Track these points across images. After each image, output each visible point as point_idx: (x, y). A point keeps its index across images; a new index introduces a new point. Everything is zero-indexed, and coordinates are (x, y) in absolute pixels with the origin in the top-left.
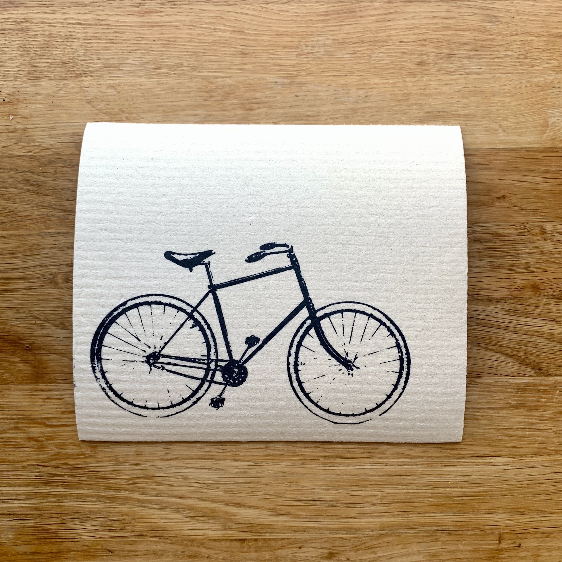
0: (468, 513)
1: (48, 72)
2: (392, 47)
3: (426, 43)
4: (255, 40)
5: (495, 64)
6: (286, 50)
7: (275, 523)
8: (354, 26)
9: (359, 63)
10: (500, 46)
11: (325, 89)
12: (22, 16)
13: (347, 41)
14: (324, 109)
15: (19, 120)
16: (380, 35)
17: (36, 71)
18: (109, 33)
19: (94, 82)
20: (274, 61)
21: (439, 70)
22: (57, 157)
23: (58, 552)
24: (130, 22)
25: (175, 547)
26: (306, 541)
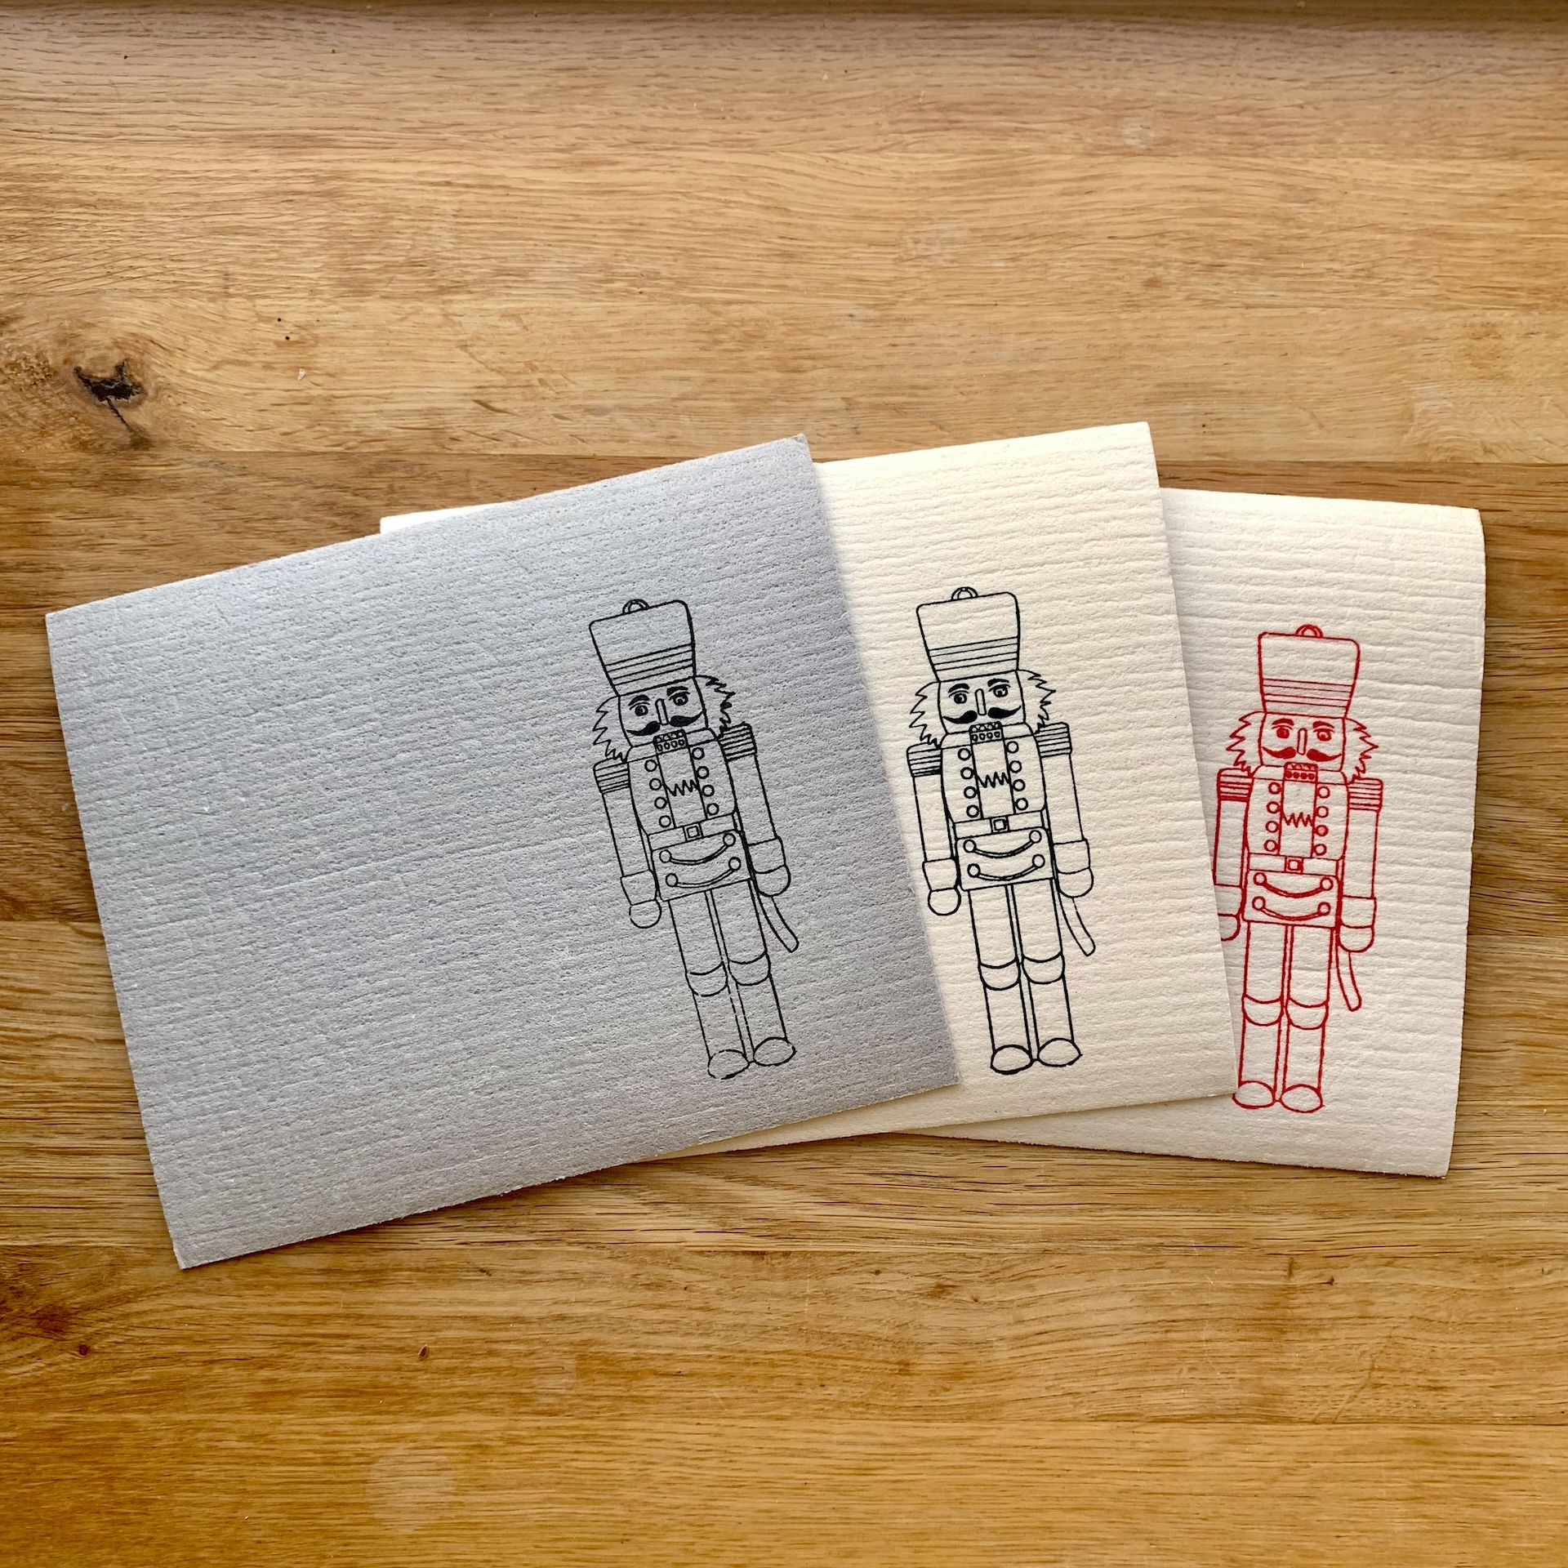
0: (1227, 1211)
1: (379, 281)
2: (1092, 248)
3: (1164, 241)
4: (811, 227)
5: (1307, 287)
6: (873, 249)
7: (825, 1219)
8: (1015, 202)
9: (1023, 281)
10: (1317, 250)
11: (951, 332)
12: (329, 167)
13: (1001, 233)
14: (948, 373)
15: (319, 380)
16: (1068, 222)
17: (355, 279)
18: (509, 204)
19: (473, 305)
20: (847, 272)
21: (1188, 298)
22: (395, 457)
23: (376, 1271)
24: (552, 183)
25: (620, 1265)
26: (889, 1258)
